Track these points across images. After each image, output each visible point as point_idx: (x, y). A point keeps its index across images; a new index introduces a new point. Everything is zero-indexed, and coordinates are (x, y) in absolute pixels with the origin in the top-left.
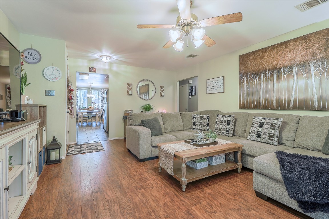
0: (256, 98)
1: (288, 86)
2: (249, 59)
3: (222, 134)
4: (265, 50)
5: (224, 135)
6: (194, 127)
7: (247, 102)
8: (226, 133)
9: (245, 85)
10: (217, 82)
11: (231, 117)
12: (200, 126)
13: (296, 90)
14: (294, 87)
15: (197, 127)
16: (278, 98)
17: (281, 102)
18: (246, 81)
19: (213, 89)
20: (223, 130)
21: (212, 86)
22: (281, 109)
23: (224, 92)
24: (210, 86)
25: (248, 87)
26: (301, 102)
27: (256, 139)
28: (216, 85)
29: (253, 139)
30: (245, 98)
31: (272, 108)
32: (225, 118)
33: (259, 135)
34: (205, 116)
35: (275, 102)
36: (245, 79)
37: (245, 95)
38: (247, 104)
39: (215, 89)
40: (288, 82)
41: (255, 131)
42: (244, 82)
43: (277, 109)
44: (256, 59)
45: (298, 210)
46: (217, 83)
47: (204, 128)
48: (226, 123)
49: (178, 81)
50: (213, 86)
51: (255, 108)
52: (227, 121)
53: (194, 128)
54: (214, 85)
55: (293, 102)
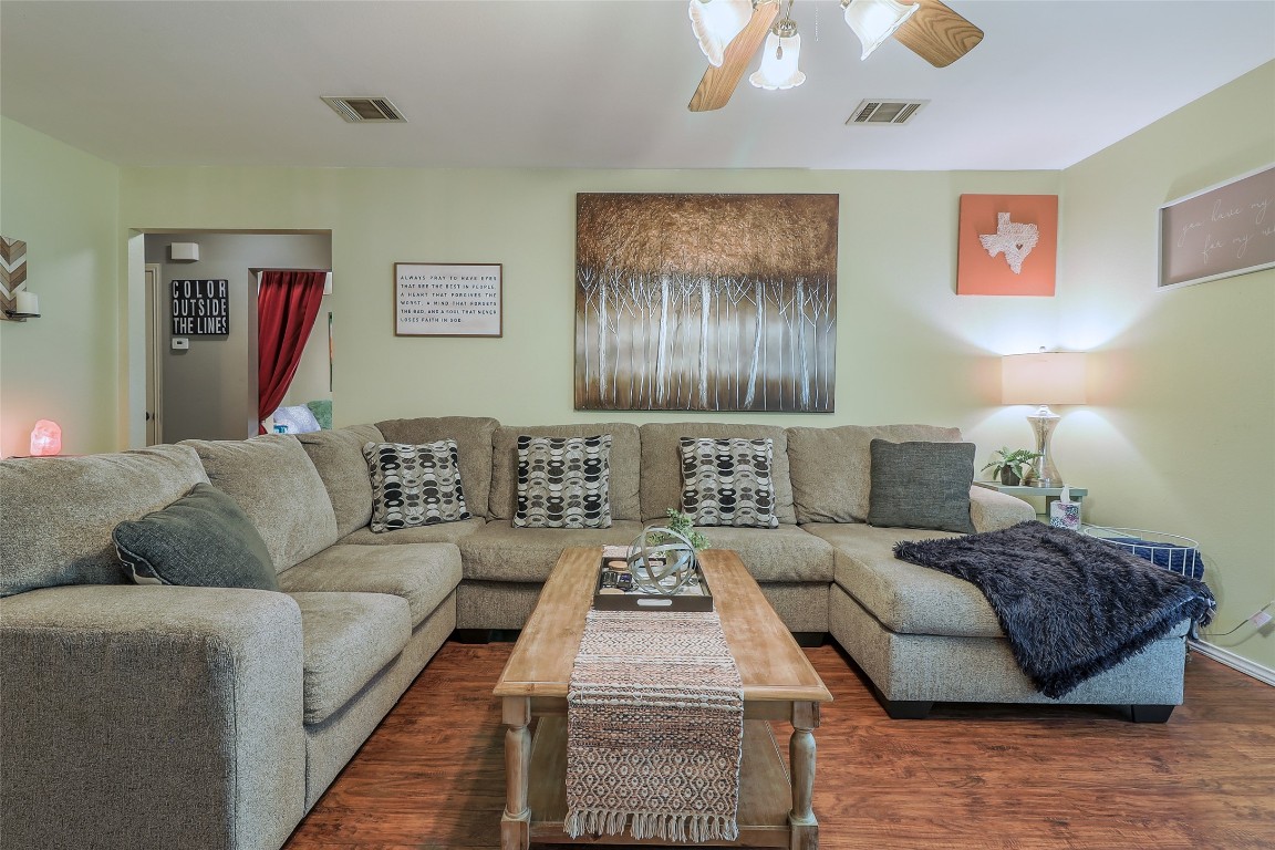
0: (642, 370)
1: (742, 338)
2: (620, 217)
3: (567, 520)
4: (678, 201)
5: (576, 525)
6: (394, 514)
7: (610, 382)
8: (588, 516)
9: (603, 317)
10: (465, 282)
11: (597, 443)
12: (426, 502)
13: (761, 349)
14: (758, 345)
15: (413, 511)
16: (713, 373)
17: (724, 385)
18: (608, 302)
19: (440, 316)
20: (570, 505)
21: (432, 299)
22: (722, 410)
23: (500, 336)
24: (424, 300)
25: (613, 324)
26: (772, 386)
27: (719, 518)
28: (459, 299)
29: (711, 519)
30: (603, 366)
31: (695, 408)
32: (569, 448)
33: (727, 501)
34: (441, 449)
35: (705, 385)
36: (604, 295)
37: (603, 356)
38: (609, 391)
39: (449, 316)
40: (743, 323)
41: (710, 489)
42: (597, 305)
43: (711, 408)
44: (644, 227)
45: (1030, 701)
46: (462, 291)
47: (448, 509)
48: (581, 474)
49: (137, 231)
50: (440, 299)
51: (639, 406)
52: (586, 463)
53: (391, 518)
54: (448, 298)
55: (753, 389)
